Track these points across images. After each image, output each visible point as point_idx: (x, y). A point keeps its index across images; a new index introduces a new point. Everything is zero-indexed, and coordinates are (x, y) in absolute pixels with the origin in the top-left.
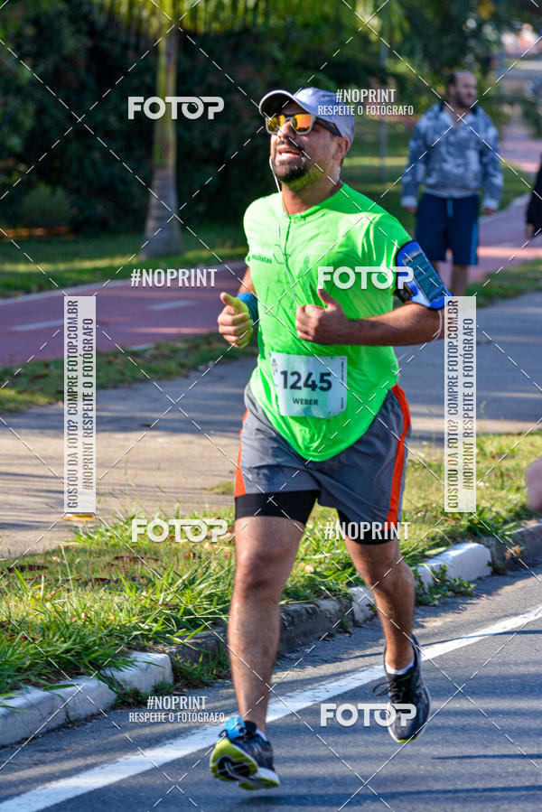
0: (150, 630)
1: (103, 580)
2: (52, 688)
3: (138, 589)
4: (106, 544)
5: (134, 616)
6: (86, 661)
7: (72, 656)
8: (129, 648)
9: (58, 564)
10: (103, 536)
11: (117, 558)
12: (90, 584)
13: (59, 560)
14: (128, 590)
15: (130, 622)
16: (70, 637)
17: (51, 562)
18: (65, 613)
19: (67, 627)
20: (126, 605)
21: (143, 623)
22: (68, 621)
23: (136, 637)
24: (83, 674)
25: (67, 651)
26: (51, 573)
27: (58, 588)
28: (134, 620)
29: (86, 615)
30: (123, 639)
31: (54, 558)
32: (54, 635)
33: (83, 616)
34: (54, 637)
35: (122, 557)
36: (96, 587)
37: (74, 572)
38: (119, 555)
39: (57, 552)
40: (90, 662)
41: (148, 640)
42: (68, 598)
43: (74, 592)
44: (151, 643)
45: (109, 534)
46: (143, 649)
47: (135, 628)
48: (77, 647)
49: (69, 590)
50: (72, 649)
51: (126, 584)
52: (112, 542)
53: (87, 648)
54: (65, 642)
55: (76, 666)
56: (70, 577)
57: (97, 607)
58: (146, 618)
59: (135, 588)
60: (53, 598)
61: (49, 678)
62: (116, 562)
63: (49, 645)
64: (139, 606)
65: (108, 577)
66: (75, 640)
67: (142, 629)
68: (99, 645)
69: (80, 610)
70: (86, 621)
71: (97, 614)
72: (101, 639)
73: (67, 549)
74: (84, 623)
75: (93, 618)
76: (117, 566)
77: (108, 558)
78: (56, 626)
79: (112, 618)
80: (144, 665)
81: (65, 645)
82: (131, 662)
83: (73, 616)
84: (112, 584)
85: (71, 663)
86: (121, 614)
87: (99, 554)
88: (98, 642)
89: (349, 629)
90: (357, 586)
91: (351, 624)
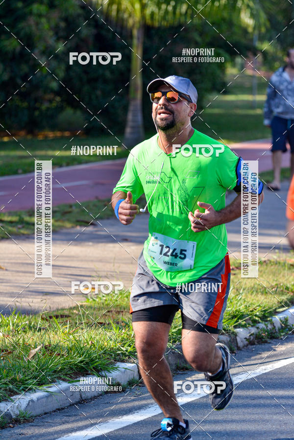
0: (127, 351)
1: (101, 323)
2: (73, 382)
3: (120, 328)
4: (103, 304)
5: (118, 343)
6: (91, 367)
7: (84, 364)
8: (115, 360)
9: (77, 314)
10: (101, 299)
11: (109, 312)
12: (94, 326)
13: (77, 312)
14: (114, 329)
15: (115, 346)
16: (83, 354)
17: (73, 313)
18: (80, 341)
19: (81, 348)
20: (113, 337)
21: (123, 347)
22: (82, 346)
23: (119, 355)
24: (90, 374)
25: (81, 362)
26: (73, 319)
27: (77, 327)
28: (118, 345)
29: (92, 342)
30: (112, 355)
31: (75, 311)
32: (74, 353)
33: (90, 342)
34: (74, 354)
35: (112, 311)
36: (97, 327)
37: (85, 319)
38: (110, 310)
39: (76, 308)
40: (93, 368)
41: (126, 356)
42: (82, 333)
43: (85, 330)
44: (127, 358)
45: (104, 298)
46: (123, 361)
47: (119, 349)
48: (87, 360)
49: (82, 329)
50: (84, 361)
51: (114, 326)
52: (106, 303)
53: (92, 360)
54: (80, 357)
55: (86, 370)
56: (83, 322)
57: (97, 338)
58: (125, 344)
59: (118, 328)
60: (74, 333)
61: (71, 376)
62: (108, 314)
63: (71, 358)
64: (120, 338)
65: (104, 322)
66: (86, 356)
67: (122, 350)
68: (99, 359)
69: (88, 340)
70: (91, 345)
71: (98, 342)
72: (100, 355)
73: (82, 306)
74: (91, 347)
75: (95, 344)
76: (109, 316)
77: (104, 312)
78: (76, 348)
79: (106, 344)
80: (123, 369)
81: (80, 358)
82: (116, 368)
83: (84, 343)
84: (106, 325)
85: (83, 368)
86: (110, 342)
87: (99, 309)
88: (98, 357)
89: (235, 351)
90: (239, 328)
91: (236, 348)
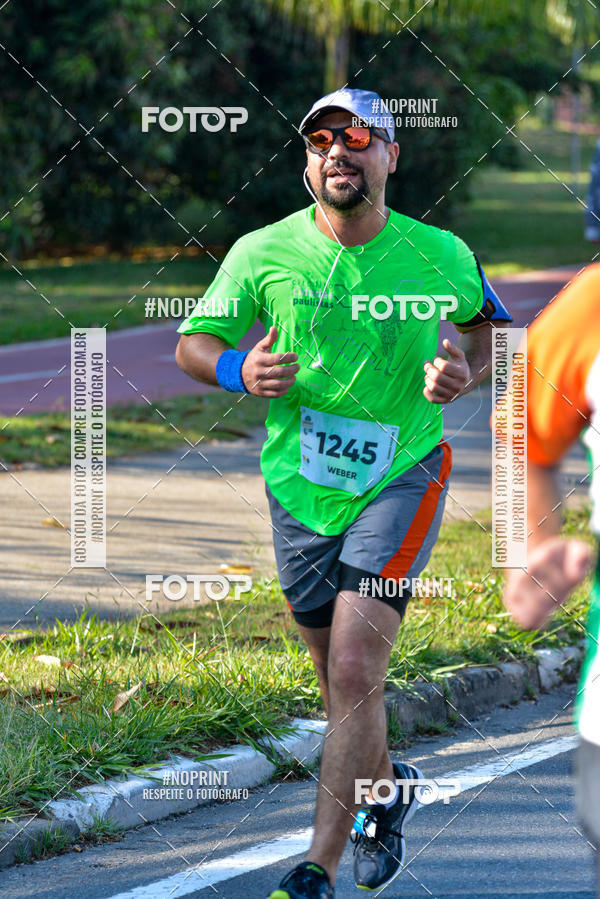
0: (314, 695)
1: (262, 639)
2: (204, 759)
3: (300, 650)
4: (266, 599)
5: (296, 679)
6: (242, 728)
7: (227, 723)
8: (291, 715)
9: (212, 621)
10: (261, 590)
11: (278, 615)
12: (248, 643)
13: (213, 616)
14: (289, 651)
15: (291, 685)
16: (224, 702)
17: (204, 618)
18: (219, 675)
19: (222, 690)
20: (287, 667)
21: (307, 687)
22: (223, 685)
23: (297, 703)
24: (239, 743)
25: (221, 718)
26: (204, 630)
27: (212, 647)
28: (296, 684)
29: (242, 678)
30: (283, 704)
31: (208, 614)
32: (207, 700)
33: (239, 678)
34: (206, 702)
35: (284, 614)
36: (254, 648)
37: (230, 630)
38: (280, 611)
39: (211, 606)
40: (246, 730)
41: (312, 706)
42: (223, 658)
43: (229, 653)
44: (315, 709)
45: (269, 588)
46: (306, 716)
47: (298, 692)
48: (233, 714)
49: (223, 650)
50: (227, 715)
51: (288, 644)
52: (272, 597)
53: (244, 714)
54: (220, 707)
55: (230, 734)
56: (225, 635)
57: (254, 668)
58: (310, 681)
59: (297, 648)
60: (206, 658)
61: (201, 747)
62: (276, 619)
63: (202, 710)
64: (302, 669)
65: (267, 636)
66: (230, 705)
67: (305, 694)
68: (257, 711)
69: (236, 673)
70: (242, 684)
71: (255, 676)
72: (259, 704)
73: (222, 603)
74: (241, 686)
75: (250, 681)
76: (278, 623)
77: (267, 615)
78: (209, 689)
79: (272, 681)
80: (307, 733)
81: (219, 711)
82: (293, 730)
83: (228, 679)
84: (272, 643)
85: (226, 731)
86: (281, 677)
87: (258, 609)
88: (255, 707)
89: (535, 696)
90: (544, 648)
91: (537, 690)
